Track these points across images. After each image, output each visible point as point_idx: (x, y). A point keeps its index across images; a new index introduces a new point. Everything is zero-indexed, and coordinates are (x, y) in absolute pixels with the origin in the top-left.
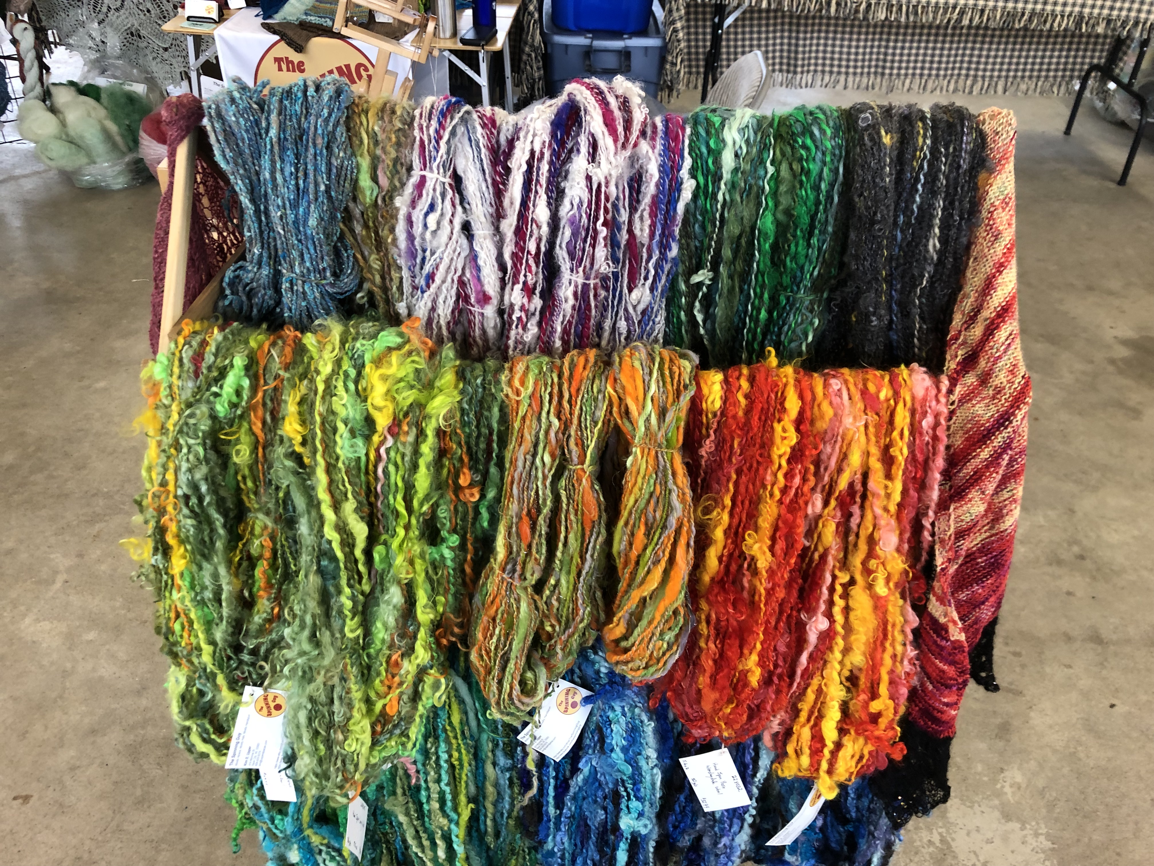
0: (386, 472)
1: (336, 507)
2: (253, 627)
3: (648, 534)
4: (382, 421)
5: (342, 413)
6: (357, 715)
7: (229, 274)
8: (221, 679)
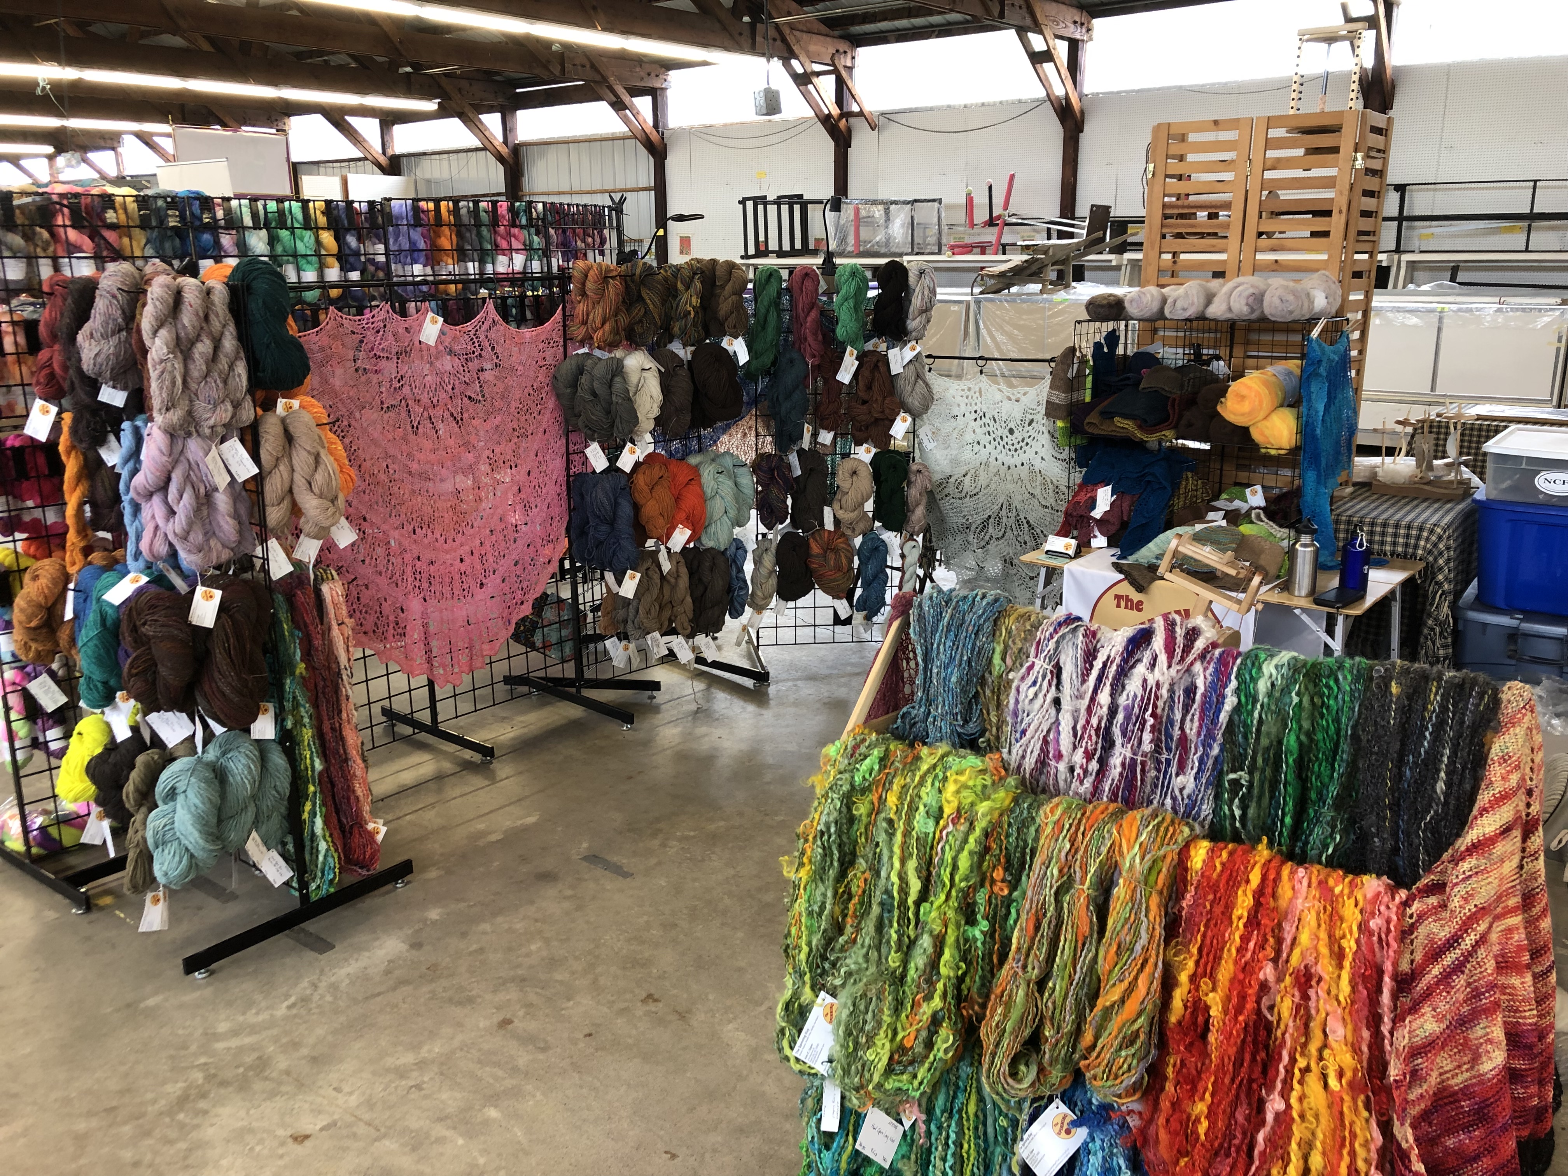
0: (943, 850)
1: (903, 861)
2: (838, 946)
3: (1118, 953)
4: (948, 810)
5: (925, 798)
6: (882, 1034)
7: (905, 709)
8: (807, 978)
